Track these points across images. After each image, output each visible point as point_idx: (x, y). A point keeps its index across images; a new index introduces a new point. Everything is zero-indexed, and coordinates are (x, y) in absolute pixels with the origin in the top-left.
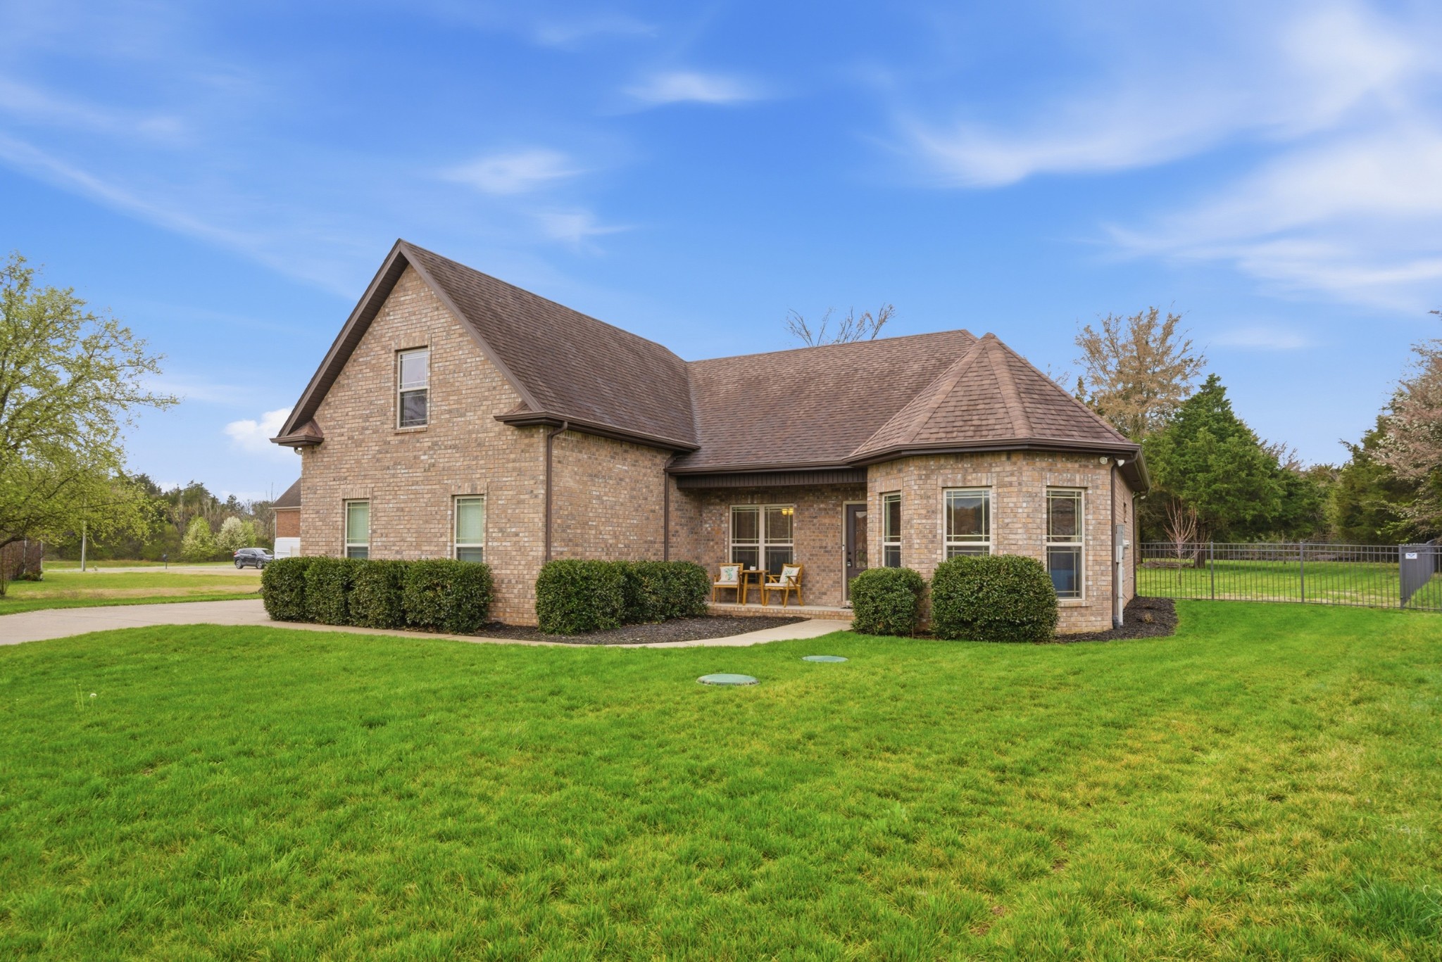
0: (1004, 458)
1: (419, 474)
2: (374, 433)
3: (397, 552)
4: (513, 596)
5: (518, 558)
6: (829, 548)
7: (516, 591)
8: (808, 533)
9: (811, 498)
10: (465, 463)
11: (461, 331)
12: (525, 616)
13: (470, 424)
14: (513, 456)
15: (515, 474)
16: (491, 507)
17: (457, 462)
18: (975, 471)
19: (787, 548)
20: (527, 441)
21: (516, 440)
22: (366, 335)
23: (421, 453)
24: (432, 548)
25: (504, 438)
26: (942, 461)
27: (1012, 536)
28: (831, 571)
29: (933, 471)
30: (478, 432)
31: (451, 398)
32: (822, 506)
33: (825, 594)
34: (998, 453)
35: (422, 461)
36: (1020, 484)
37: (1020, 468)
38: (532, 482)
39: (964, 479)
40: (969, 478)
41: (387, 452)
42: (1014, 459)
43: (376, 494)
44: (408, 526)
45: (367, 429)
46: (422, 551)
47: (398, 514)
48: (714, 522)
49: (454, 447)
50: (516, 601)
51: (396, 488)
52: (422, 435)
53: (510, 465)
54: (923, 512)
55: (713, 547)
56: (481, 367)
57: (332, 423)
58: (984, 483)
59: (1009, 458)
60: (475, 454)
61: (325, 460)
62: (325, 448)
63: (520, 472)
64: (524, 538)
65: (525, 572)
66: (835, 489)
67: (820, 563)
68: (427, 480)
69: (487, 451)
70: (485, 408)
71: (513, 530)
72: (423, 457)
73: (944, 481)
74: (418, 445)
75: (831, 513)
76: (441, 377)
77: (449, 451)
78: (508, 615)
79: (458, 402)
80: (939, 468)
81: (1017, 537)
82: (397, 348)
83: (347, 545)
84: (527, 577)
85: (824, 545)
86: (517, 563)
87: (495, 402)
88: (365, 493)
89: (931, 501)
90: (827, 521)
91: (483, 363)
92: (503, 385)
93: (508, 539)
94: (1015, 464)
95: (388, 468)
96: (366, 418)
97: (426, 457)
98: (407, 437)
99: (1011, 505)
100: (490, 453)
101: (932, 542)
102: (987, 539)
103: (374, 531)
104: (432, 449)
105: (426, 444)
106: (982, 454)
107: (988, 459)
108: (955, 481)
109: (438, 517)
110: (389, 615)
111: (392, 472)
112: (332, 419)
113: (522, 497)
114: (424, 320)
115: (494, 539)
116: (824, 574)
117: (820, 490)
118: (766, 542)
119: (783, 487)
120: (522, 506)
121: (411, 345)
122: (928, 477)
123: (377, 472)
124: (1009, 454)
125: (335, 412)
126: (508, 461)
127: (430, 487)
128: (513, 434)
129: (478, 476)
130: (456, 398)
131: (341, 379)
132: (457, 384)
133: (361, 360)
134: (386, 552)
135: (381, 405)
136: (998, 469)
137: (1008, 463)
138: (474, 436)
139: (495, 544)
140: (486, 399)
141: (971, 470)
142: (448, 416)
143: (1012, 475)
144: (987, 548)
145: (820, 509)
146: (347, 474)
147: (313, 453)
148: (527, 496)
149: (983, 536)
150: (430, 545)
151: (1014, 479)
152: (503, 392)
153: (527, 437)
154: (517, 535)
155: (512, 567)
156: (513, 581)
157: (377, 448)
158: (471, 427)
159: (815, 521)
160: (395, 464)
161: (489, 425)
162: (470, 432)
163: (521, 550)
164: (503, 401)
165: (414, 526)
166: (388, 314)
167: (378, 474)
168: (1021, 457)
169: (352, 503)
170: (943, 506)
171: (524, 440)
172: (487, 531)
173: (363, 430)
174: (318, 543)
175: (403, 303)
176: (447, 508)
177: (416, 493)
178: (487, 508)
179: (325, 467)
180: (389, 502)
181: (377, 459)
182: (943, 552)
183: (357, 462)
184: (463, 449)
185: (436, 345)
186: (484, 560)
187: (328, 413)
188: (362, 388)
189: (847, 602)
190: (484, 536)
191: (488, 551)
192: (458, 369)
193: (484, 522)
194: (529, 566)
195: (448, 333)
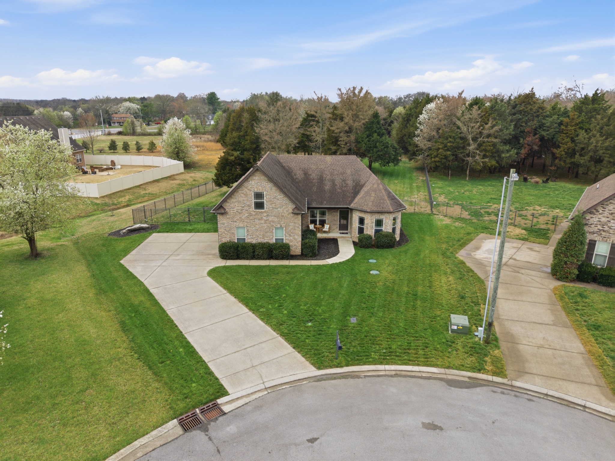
1: (263, 222)
2: (246, 211)
5: (294, 241)
7: (294, 248)
8: (330, 216)
9: (331, 212)
10: (278, 220)
12: (298, 253)
13: (279, 211)
14: (293, 219)
15: (293, 223)
17: (275, 219)
18: (381, 215)
19: (324, 219)
21: (293, 217)
23: (263, 217)
26: (375, 214)
28: (336, 225)
29: (373, 215)
32: (334, 210)
33: (334, 232)
35: (264, 219)
38: (298, 225)
39: (379, 217)
41: (251, 216)
43: (248, 226)
44: (260, 234)
47: (256, 231)
49: (275, 216)
50: (294, 250)
51: (255, 225)
52: (263, 212)
54: (371, 223)
60: (281, 218)
61: (227, 216)
63: (295, 223)
64: (296, 237)
67: (333, 223)
68: (265, 223)
69: (284, 218)
70: (284, 208)
71: (293, 235)
73: (375, 217)
74: (262, 215)
75: (336, 212)
76: (269, 199)
77: (272, 217)
78: (293, 254)
79: (275, 206)
81: (388, 227)
82: (253, 190)
83: (236, 238)
84: (297, 245)
85: (334, 219)
88: (244, 225)
89: (372, 221)
90: (335, 214)
91: (283, 197)
92: (289, 203)
93: (291, 237)
95: (252, 220)
96: (243, 207)
98: (258, 213)
99: (387, 222)
100: (286, 218)
101: (372, 228)
102: (382, 227)
103: (248, 235)
104: (267, 216)
105: (265, 215)
108: (377, 217)
109: (269, 232)
112: (229, 206)
113: (295, 228)
114: (262, 185)
115: (287, 237)
116: (334, 225)
118: (319, 218)
120: (295, 230)
121: (258, 190)
125: (231, 205)
126: (291, 220)
127: (267, 225)
128: (292, 215)
129: (282, 223)
133: (240, 192)
136: (385, 215)
138: (281, 214)
142: (272, 209)
144: (382, 229)
146: (237, 221)
147: (222, 214)
150: (267, 238)
155: (293, 243)
156: (293, 246)
157: (247, 215)
160: (254, 219)
161: (285, 212)
162: (279, 213)
163: (295, 239)
164: (289, 207)
165: (262, 234)
166: (249, 181)
167: (248, 221)
169: (238, 228)
170: (374, 222)
171: (296, 216)
172: (285, 235)
173: (242, 210)
174: (226, 237)
175: (255, 179)
176: (273, 230)
177: (262, 226)
178: (285, 230)
179: (228, 218)
180: (253, 228)
181: (247, 217)
182: (374, 230)
183: (240, 218)
184: (278, 217)
185: (267, 191)
186: (284, 241)
187: (228, 204)
188: (241, 199)
189: (340, 231)
190: (284, 236)
191: (286, 239)
192: (275, 198)
193: (284, 233)
194: (297, 242)
195: (271, 189)
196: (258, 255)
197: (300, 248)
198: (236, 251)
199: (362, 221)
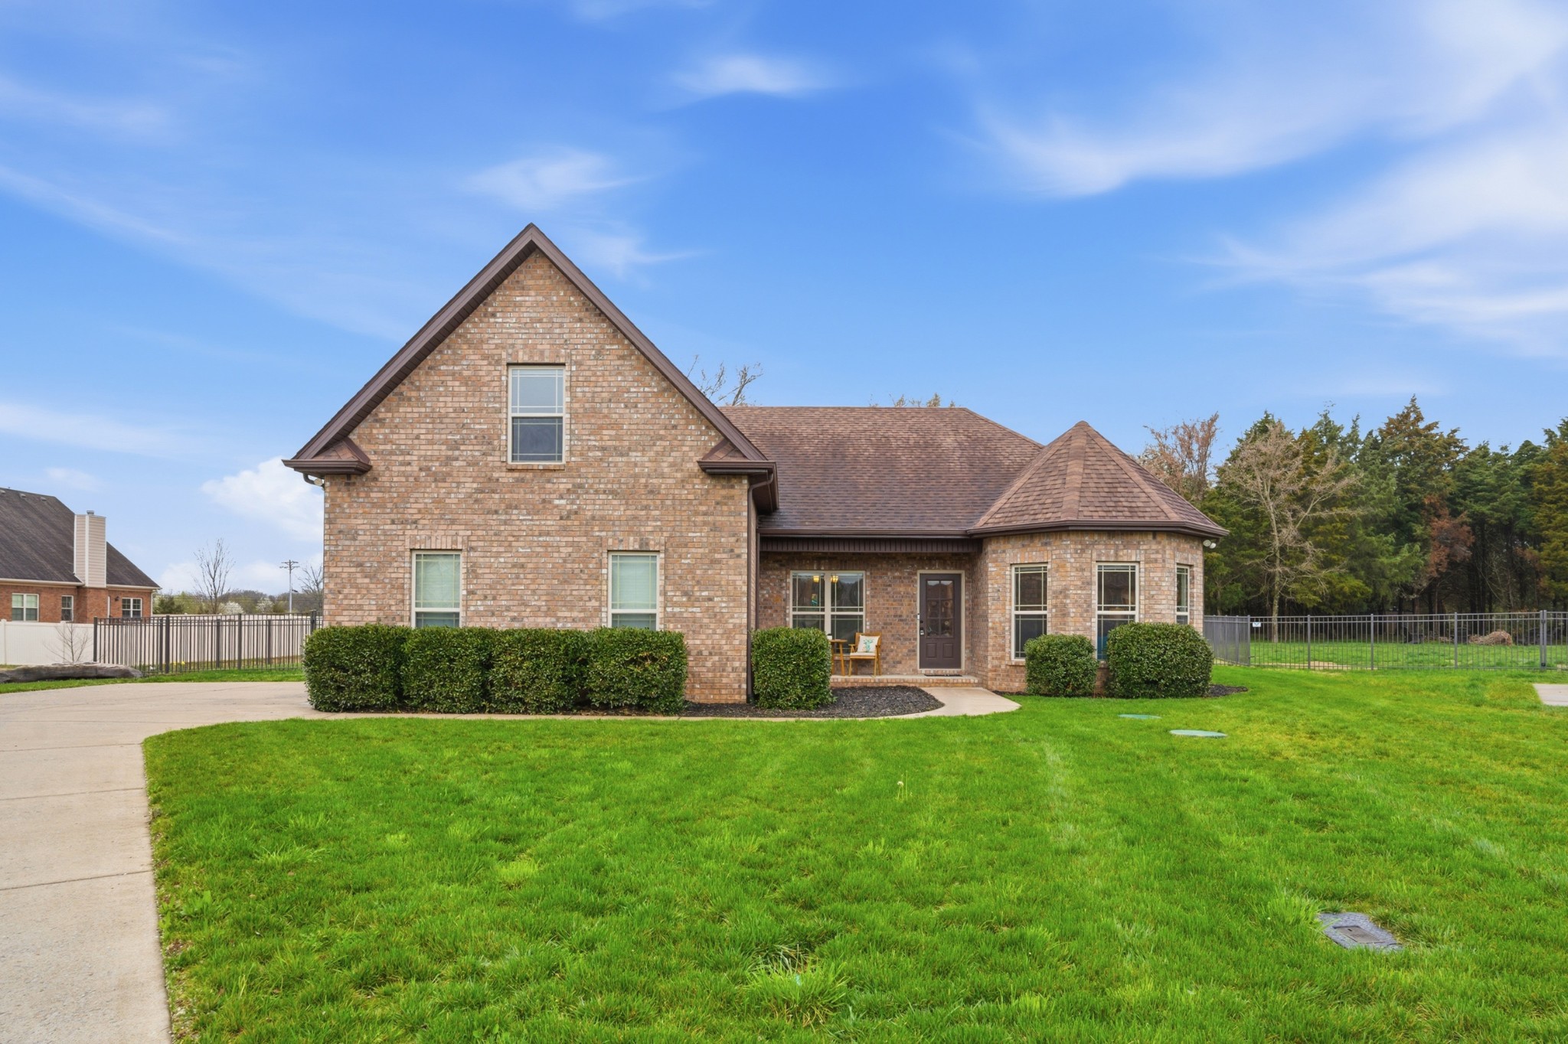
0: (1150, 537)
1: (551, 523)
2: (469, 465)
3: (514, 619)
4: (704, 670)
5: (712, 626)
6: (904, 617)
7: (709, 664)
8: (882, 601)
9: (885, 566)
10: (628, 513)
11: (621, 353)
12: (723, 692)
13: (636, 465)
14: (704, 508)
15: (706, 529)
16: (670, 567)
17: (614, 510)
18: (1125, 547)
19: (856, 616)
20: (724, 492)
21: (708, 491)
22: (453, 336)
23: (554, 496)
24: (575, 614)
25: (690, 486)
26: (1096, 538)
27: (1156, 607)
28: (906, 639)
29: (1087, 546)
30: (649, 476)
31: (605, 432)
32: (897, 574)
33: (900, 662)
34: (1145, 533)
35: (557, 506)
36: (1164, 561)
37: (1164, 547)
38: (733, 539)
39: (1116, 555)
40: (1121, 553)
41: (494, 492)
42: (1159, 538)
43: (474, 544)
44: (532, 587)
45: (457, 459)
46: (558, 619)
47: (516, 571)
48: (772, 588)
49: (612, 492)
50: (710, 675)
51: (510, 539)
52: (556, 474)
53: (700, 518)
54: (1079, 583)
55: (771, 615)
56: (653, 400)
57: (388, 447)
58: (1133, 559)
59: (1154, 538)
60: (645, 503)
61: (373, 495)
62: (375, 479)
63: (715, 528)
64: (721, 603)
65: (724, 642)
66: (910, 558)
67: (894, 631)
68: (564, 531)
69: (662, 501)
70: (659, 449)
71: (705, 594)
72: (557, 502)
73: (1099, 555)
74: (549, 486)
75: (906, 581)
76: (587, 405)
77: (601, 496)
78: (697, 691)
79: (617, 438)
80: (1093, 544)
81: (1161, 607)
82: (510, 360)
83: (415, 610)
84: (726, 647)
85: (899, 613)
86: (710, 631)
87: (676, 443)
88: (455, 542)
89: (1087, 574)
90: (902, 589)
91: (656, 395)
92: (688, 424)
93: (697, 604)
94: (1160, 543)
95: (496, 512)
96: (455, 446)
97: (563, 502)
98: (529, 475)
99: (1156, 579)
100: (669, 502)
101: (1087, 611)
102: (1133, 609)
103: (471, 592)
104: (574, 492)
105: (562, 486)
106: (1131, 533)
107: (1137, 538)
108: (1108, 556)
109: (585, 576)
110: (561, 697)
111: (503, 517)
112: (387, 441)
113: (717, 556)
114: (557, 331)
115: (675, 604)
116: (898, 643)
117: (894, 558)
118: (833, 610)
119: (854, 554)
120: (718, 566)
121: (536, 359)
122: (1083, 551)
123: (476, 517)
124: (1155, 533)
125: (393, 433)
126: (696, 513)
127: (571, 539)
128: (703, 483)
129: (649, 529)
130: (613, 433)
131: (403, 388)
132: (614, 416)
133: (442, 368)
134: (494, 619)
135: (482, 430)
136: (1145, 547)
137: (1154, 542)
138: (643, 481)
139: (677, 610)
140: (662, 438)
141: (1121, 547)
142: (599, 454)
143: (1157, 552)
144: (1133, 617)
145: (894, 578)
146: (419, 516)
147: (348, 484)
148: (724, 556)
149: (1130, 606)
150: (571, 610)
151: (1160, 556)
152: (687, 432)
153: (723, 487)
154: (710, 599)
155: (704, 637)
156: (706, 653)
157: (475, 485)
158: (637, 470)
159: (889, 589)
160: (509, 507)
161: (666, 470)
162: (636, 476)
163: (717, 617)
164: (688, 443)
165: (544, 587)
166: (493, 315)
167: (478, 519)
168: (1165, 537)
169: (426, 554)
170: (1096, 579)
171: (721, 492)
172: (664, 593)
173: (449, 460)
174: (360, 607)
175: (520, 305)
176: (600, 565)
177: (546, 545)
178: (665, 567)
179: (374, 505)
180: (498, 555)
181: (474, 500)
182: (1095, 620)
183: (438, 501)
184: (625, 495)
185: (579, 364)
186: (659, 627)
187: (379, 432)
188: (446, 405)
189: (924, 670)
190: (660, 599)
191: (667, 619)
192: (615, 397)
193: (660, 582)
194: (728, 635)
195: (599, 353)
196: (508, 682)
197: (741, 663)
198: (390, 662)
199: (1031, 588)
